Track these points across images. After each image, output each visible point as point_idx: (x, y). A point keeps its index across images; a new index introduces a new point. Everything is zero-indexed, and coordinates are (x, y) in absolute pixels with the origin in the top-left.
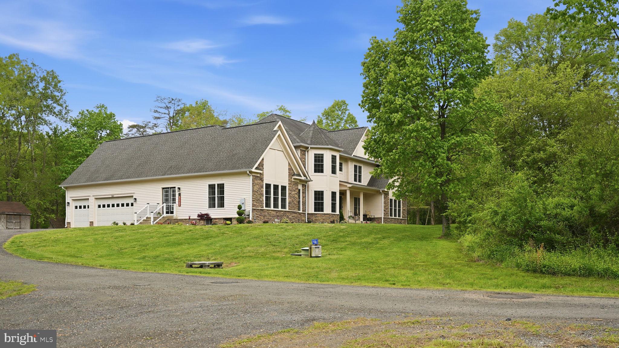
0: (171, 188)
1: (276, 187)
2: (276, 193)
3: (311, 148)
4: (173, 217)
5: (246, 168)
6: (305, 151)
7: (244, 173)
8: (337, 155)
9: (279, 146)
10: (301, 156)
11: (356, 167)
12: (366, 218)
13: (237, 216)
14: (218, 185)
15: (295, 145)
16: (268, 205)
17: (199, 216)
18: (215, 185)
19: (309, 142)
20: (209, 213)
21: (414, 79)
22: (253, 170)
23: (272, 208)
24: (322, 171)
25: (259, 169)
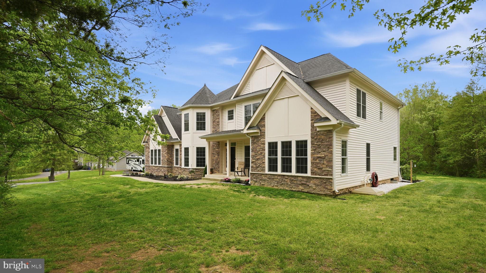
2: (156, 155)
11: (248, 107)
25: (147, 142)
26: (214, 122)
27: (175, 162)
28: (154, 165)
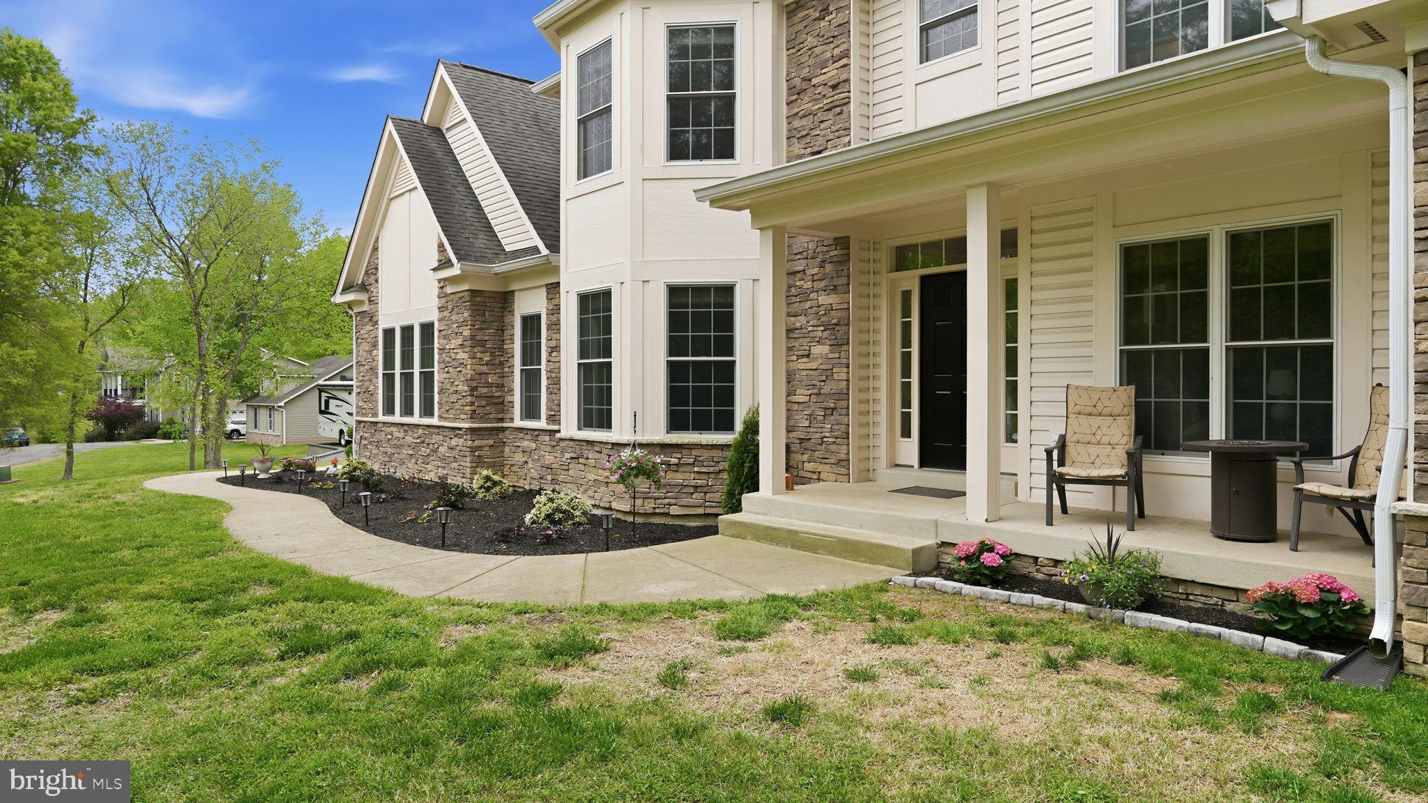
9: (408, 177)
16: (388, 406)
23: (397, 415)
25: (364, 288)
26: (796, 93)
27: (517, 398)
28: (397, 418)
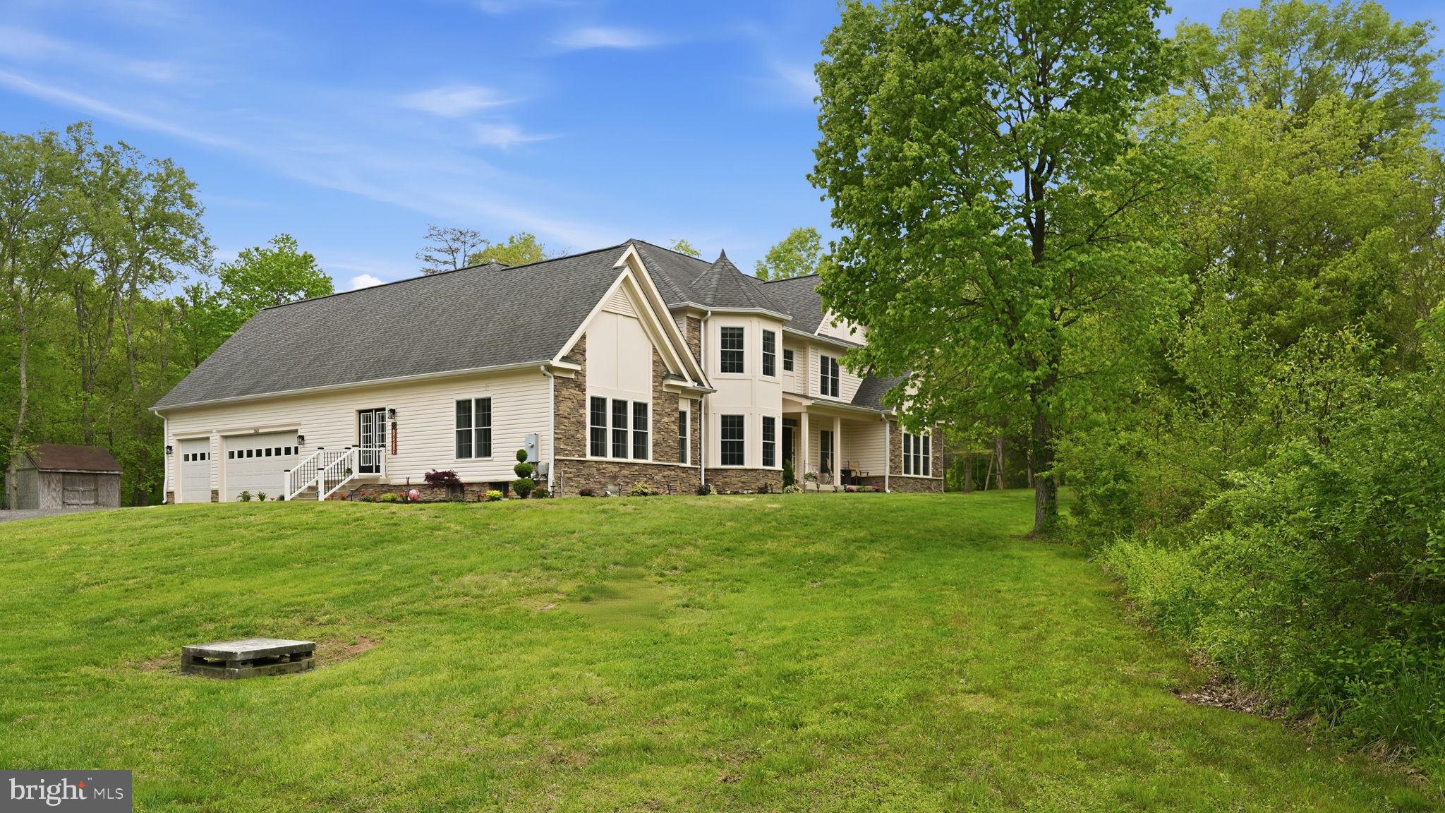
0: (377, 410)
1: (620, 406)
2: (619, 420)
3: (714, 314)
4: (377, 479)
5: (538, 358)
6: (699, 321)
7: (534, 371)
8: (778, 331)
9: (625, 306)
10: (688, 331)
11: (824, 360)
12: (847, 477)
13: (515, 477)
14: (478, 401)
15: (673, 305)
16: (598, 449)
17: (428, 477)
18: (470, 401)
19: (709, 300)
20: (455, 470)
21: (957, 88)
22: (556, 362)
23: (609, 457)
24: (740, 369)
25: (573, 361)
28: (609, 459)
